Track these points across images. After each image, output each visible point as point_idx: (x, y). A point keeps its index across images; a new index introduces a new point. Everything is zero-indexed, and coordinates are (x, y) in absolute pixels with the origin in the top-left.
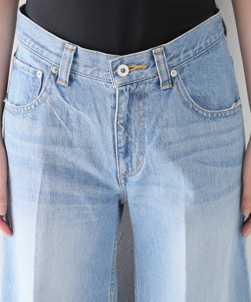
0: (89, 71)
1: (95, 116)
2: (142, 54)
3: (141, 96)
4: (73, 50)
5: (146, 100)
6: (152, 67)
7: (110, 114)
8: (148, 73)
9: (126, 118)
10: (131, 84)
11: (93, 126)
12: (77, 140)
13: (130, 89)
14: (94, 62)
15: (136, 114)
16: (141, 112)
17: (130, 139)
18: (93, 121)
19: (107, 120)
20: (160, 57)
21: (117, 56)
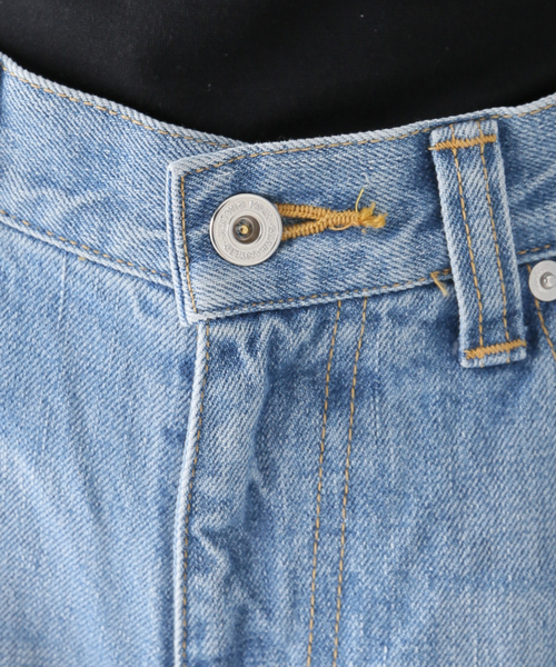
0: (54, 210)
1: (69, 471)
2: (367, 145)
3: (338, 388)
5: (368, 414)
6: (420, 229)
7: (152, 466)
8: (394, 259)
9: (239, 504)
10: (286, 315)
11: (53, 525)
13: (275, 342)
14: (88, 161)
15: (306, 486)
16: (335, 478)
17: (259, 622)
18: (58, 496)
19: (139, 499)
20: (474, 177)
21: (222, 139)
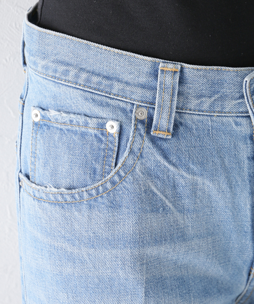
1: (222, 179)
4: (175, 72)
7: (246, 169)
12: (192, 227)
18: (219, 188)
